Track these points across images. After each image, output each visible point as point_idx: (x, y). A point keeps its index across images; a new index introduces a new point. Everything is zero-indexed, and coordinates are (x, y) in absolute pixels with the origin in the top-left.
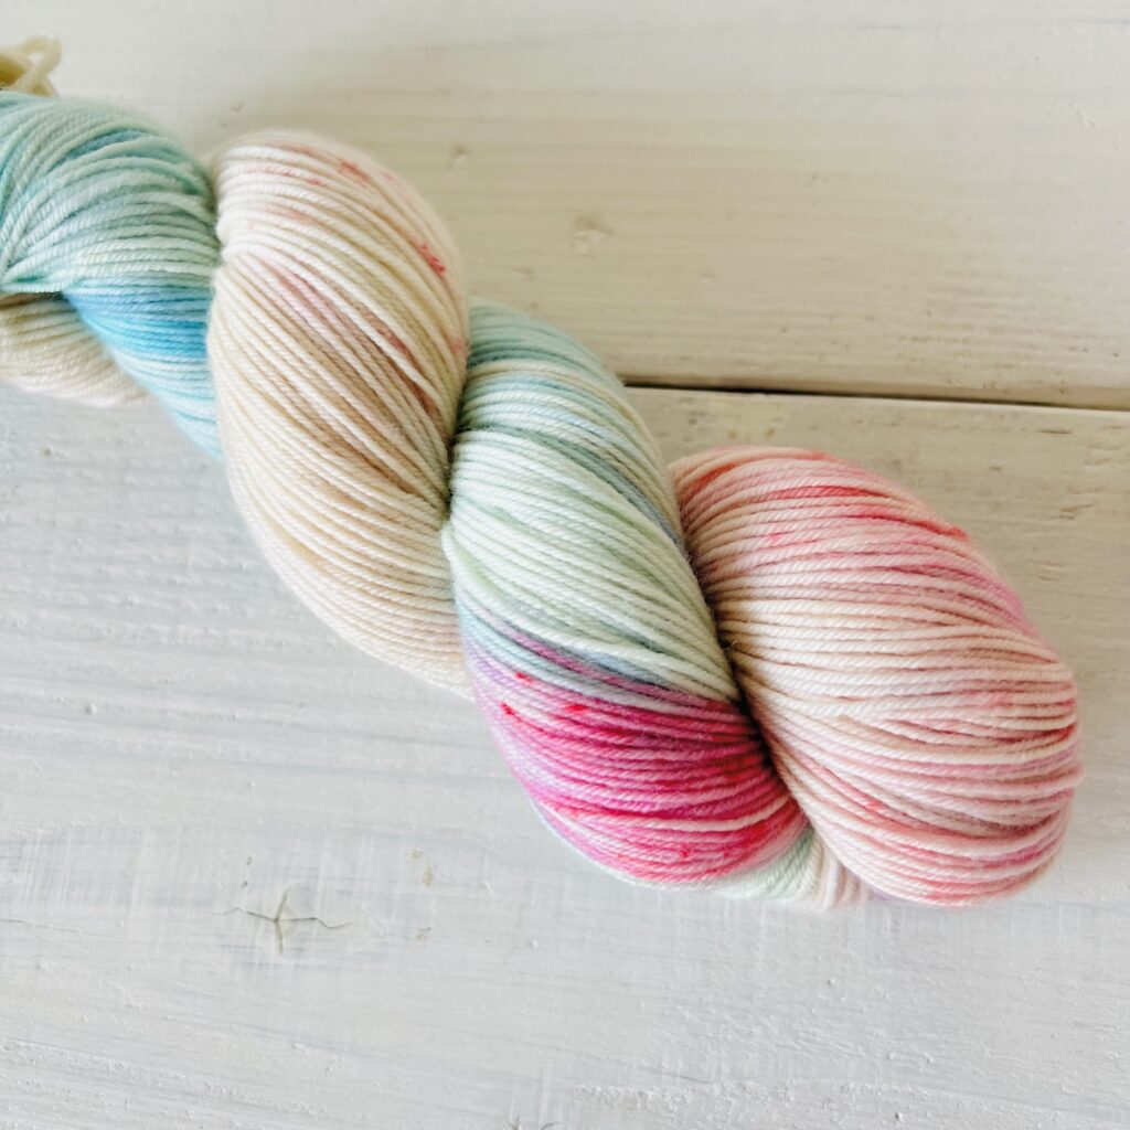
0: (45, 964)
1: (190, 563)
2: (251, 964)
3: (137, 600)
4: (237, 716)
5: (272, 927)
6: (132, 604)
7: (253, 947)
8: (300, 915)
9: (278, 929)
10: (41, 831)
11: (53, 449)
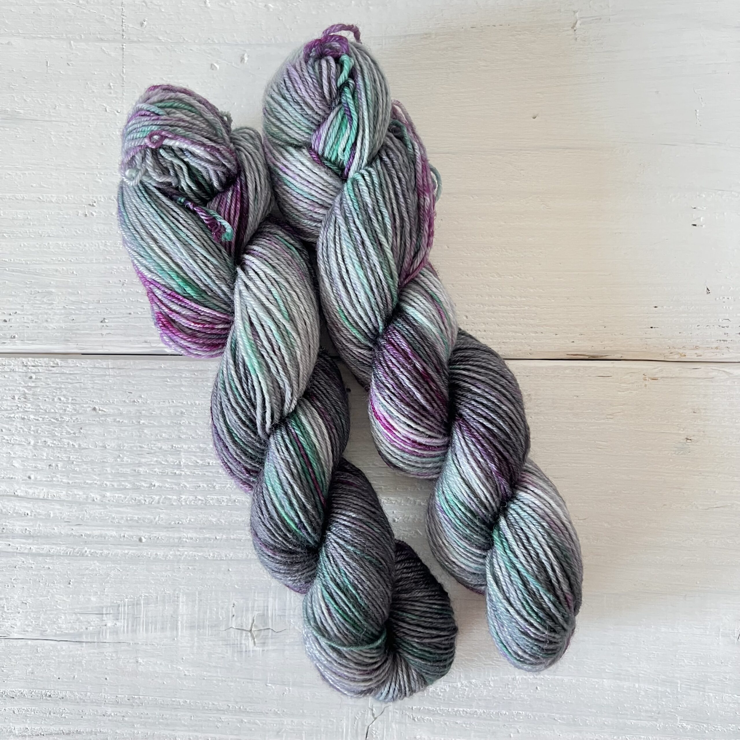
0: (140, 660)
1: (182, 463)
2: (241, 651)
3: (157, 484)
4: (218, 538)
5: (249, 634)
6: (154, 485)
7: (241, 644)
8: (262, 628)
9: (252, 635)
10: (127, 600)
11: (97, 407)
